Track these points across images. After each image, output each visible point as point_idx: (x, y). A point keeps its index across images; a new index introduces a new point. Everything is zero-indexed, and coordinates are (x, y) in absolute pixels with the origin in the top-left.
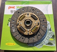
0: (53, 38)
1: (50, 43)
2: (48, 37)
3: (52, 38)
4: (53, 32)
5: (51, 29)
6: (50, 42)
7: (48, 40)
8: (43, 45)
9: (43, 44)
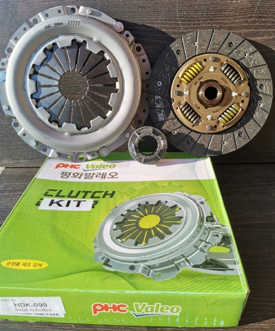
0: (224, 246)
1: (215, 261)
2: (202, 241)
3: (219, 245)
4: (223, 226)
5: (212, 216)
6: (212, 260)
7: (202, 250)
8: (181, 269)
9: (180, 264)
